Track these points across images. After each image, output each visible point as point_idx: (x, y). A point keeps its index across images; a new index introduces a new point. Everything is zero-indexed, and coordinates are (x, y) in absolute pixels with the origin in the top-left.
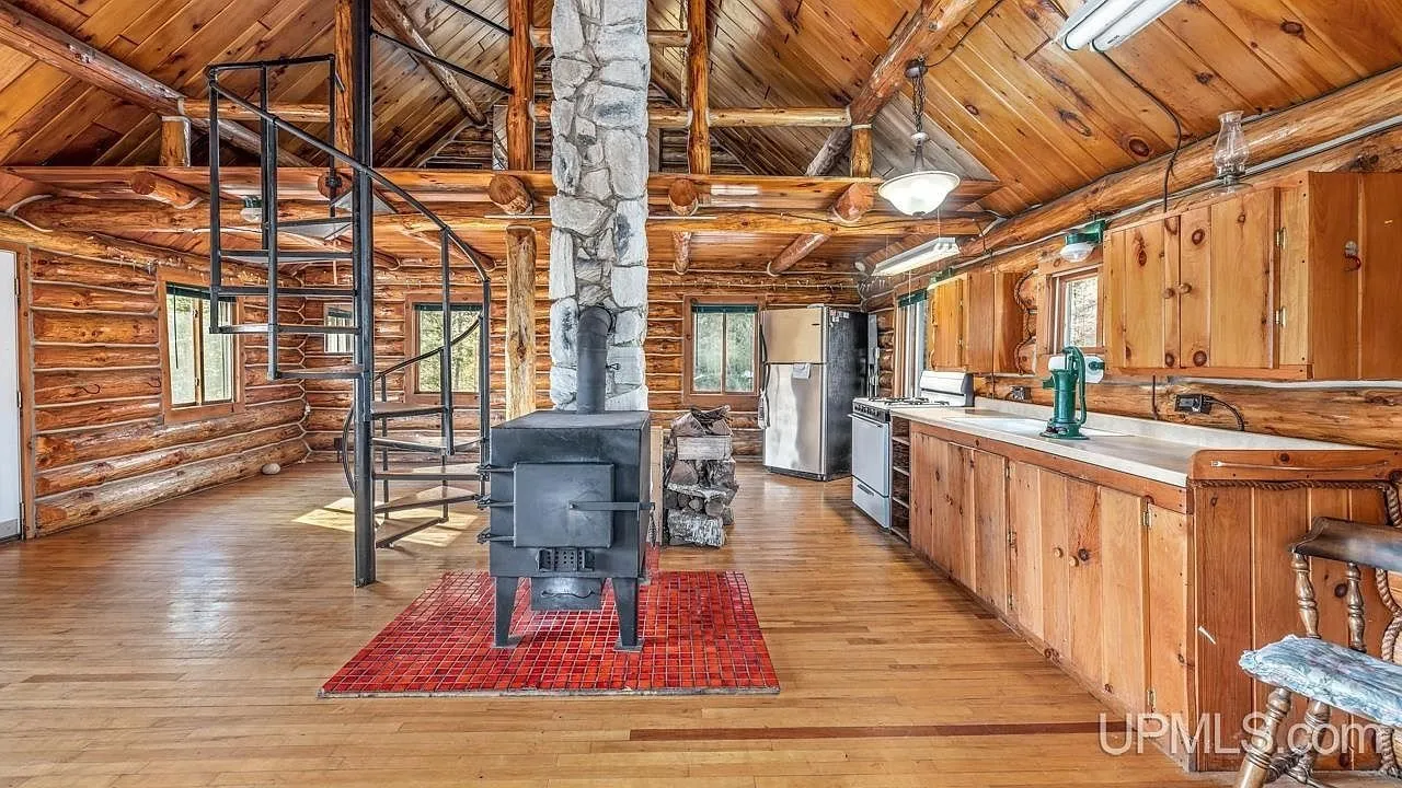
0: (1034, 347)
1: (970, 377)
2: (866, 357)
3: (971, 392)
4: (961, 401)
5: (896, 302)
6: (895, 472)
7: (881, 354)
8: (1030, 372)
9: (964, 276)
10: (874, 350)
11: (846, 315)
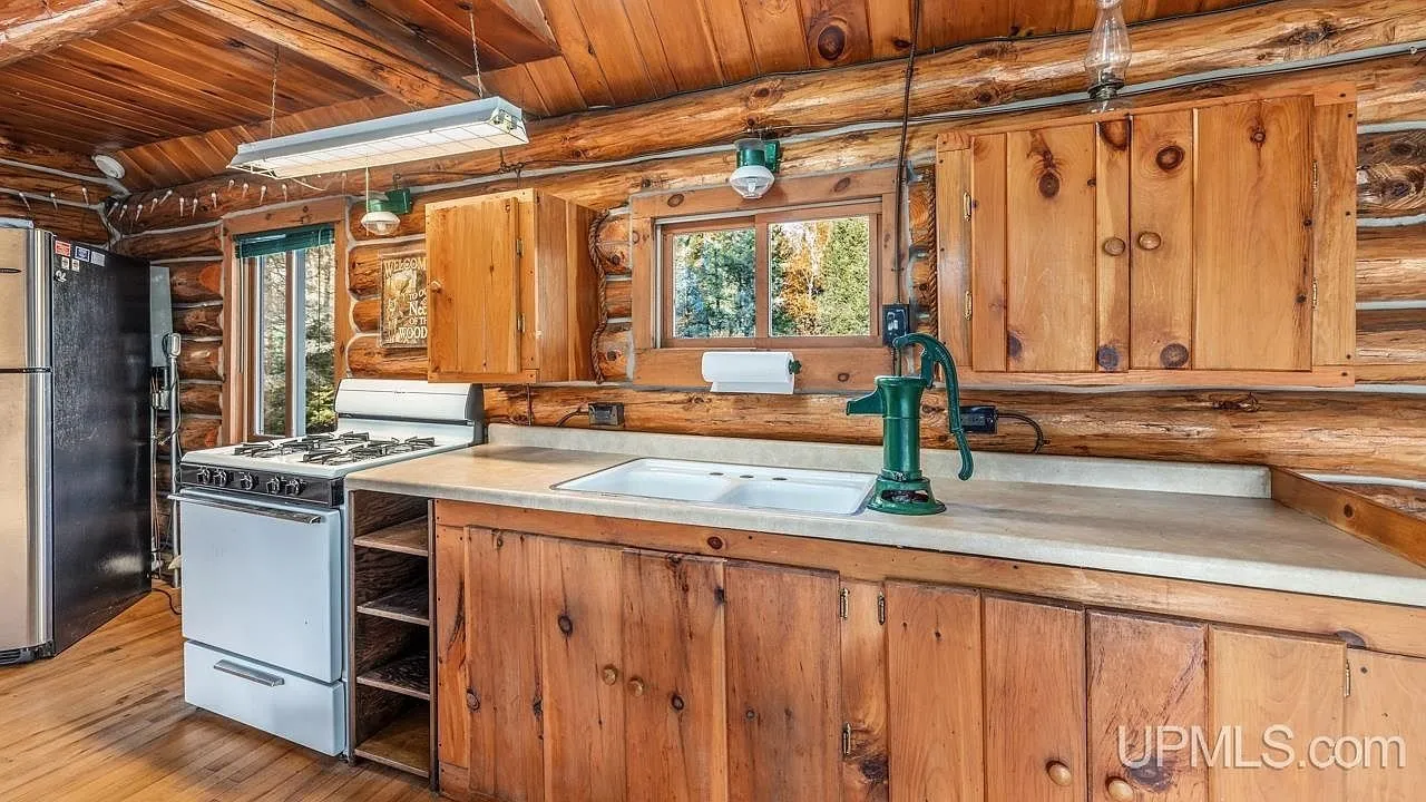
0: (626, 337)
1: (477, 392)
2: (146, 352)
3: (480, 417)
4: (466, 435)
5: (228, 247)
6: (362, 621)
7: (185, 347)
8: (622, 377)
9: (526, 195)
10: (165, 344)
11: (98, 259)
